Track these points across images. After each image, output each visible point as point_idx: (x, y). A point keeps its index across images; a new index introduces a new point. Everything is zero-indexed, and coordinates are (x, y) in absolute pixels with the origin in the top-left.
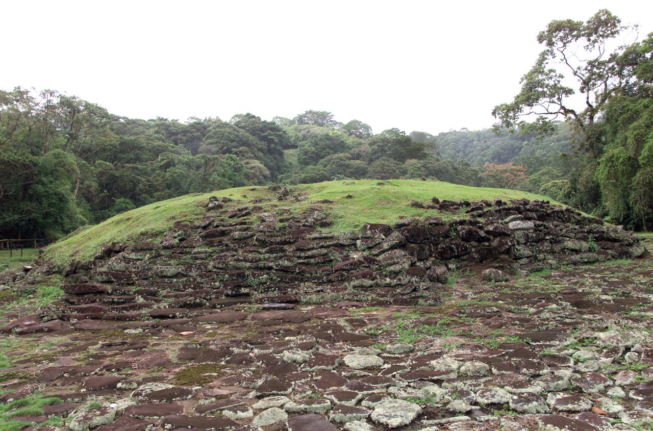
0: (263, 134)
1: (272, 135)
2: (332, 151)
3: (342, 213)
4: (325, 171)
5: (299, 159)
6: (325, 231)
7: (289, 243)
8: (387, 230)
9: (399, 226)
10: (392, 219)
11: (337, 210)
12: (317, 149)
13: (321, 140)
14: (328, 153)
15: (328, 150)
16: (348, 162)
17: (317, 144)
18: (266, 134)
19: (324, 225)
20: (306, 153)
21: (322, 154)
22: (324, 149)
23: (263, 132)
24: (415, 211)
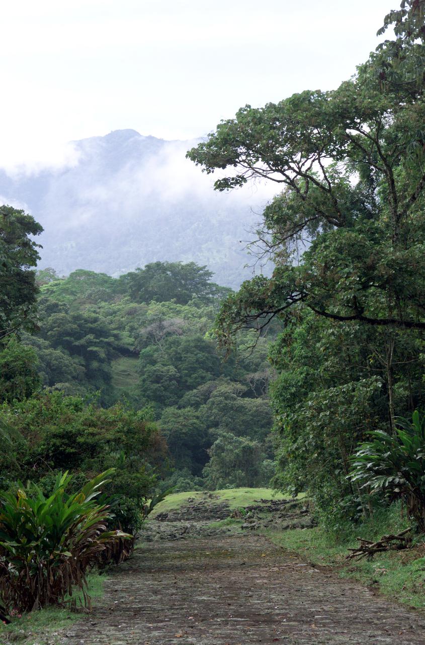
0: (77, 343)
1: (95, 344)
2: (209, 375)
3: (232, 503)
4: (197, 418)
5: (145, 391)
6: (227, 508)
7: (218, 511)
8: (245, 508)
9: (248, 507)
10: (246, 505)
11: (230, 502)
12: (179, 370)
13: (187, 350)
14: (203, 378)
15: (201, 372)
16: (241, 401)
17: (179, 359)
18: (82, 341)
19: (227, 507)
20: (158, 379)
21: (190, 380)
22: (194, 369)
23: (79, 338)
24: (254, 503)
